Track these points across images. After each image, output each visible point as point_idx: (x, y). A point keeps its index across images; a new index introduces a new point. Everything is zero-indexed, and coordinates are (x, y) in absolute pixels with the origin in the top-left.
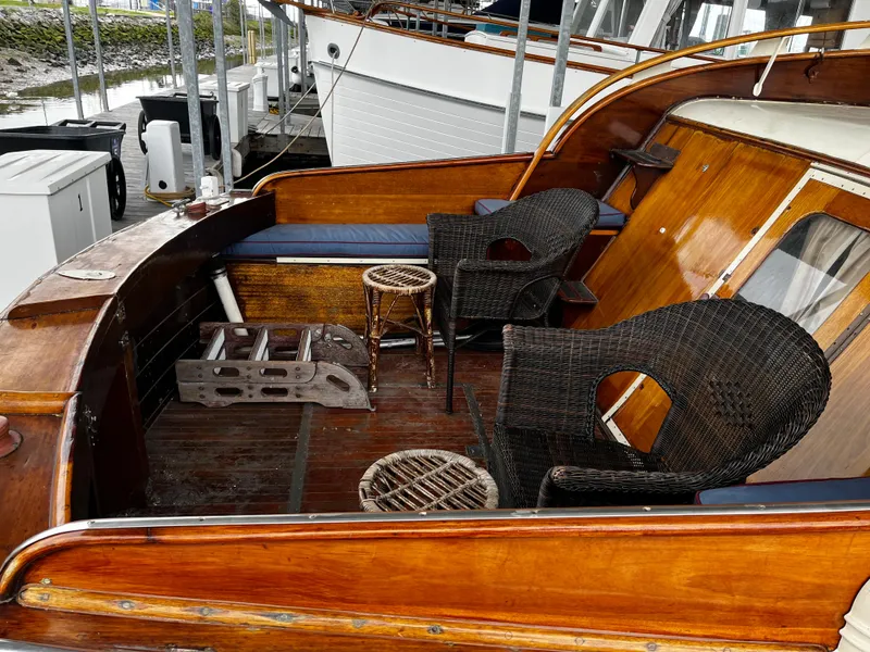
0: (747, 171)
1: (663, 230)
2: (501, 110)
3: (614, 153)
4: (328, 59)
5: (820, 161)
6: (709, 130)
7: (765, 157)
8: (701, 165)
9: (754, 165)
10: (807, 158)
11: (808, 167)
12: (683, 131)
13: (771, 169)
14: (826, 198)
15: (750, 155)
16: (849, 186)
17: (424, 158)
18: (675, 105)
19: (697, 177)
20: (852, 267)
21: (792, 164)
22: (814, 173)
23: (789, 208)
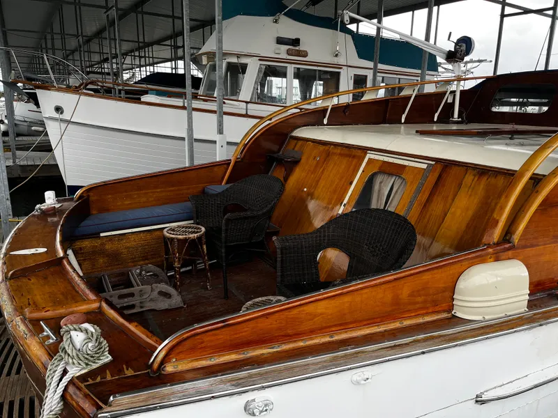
0: (338, 158)
1: (305, 190)
2: (183, 139)
3: (270, 156)
4: (56, 115)
5: (371, 150)
6: (314, 141)
7: (346, 151)
8: (315, 157)
9: (341, 155)
10: (365, 150)
11: (366, 153)
12: (300, 143)
13: (349, 156)
14: (378, 165)
15: (338, 150)
16: (386, 159)
17: (147, 172)
18: (292, 131)
19: (315, 162)
20: (397, 192)
21: (359, 153)
22: (370, 156)
23: (363, 171)
